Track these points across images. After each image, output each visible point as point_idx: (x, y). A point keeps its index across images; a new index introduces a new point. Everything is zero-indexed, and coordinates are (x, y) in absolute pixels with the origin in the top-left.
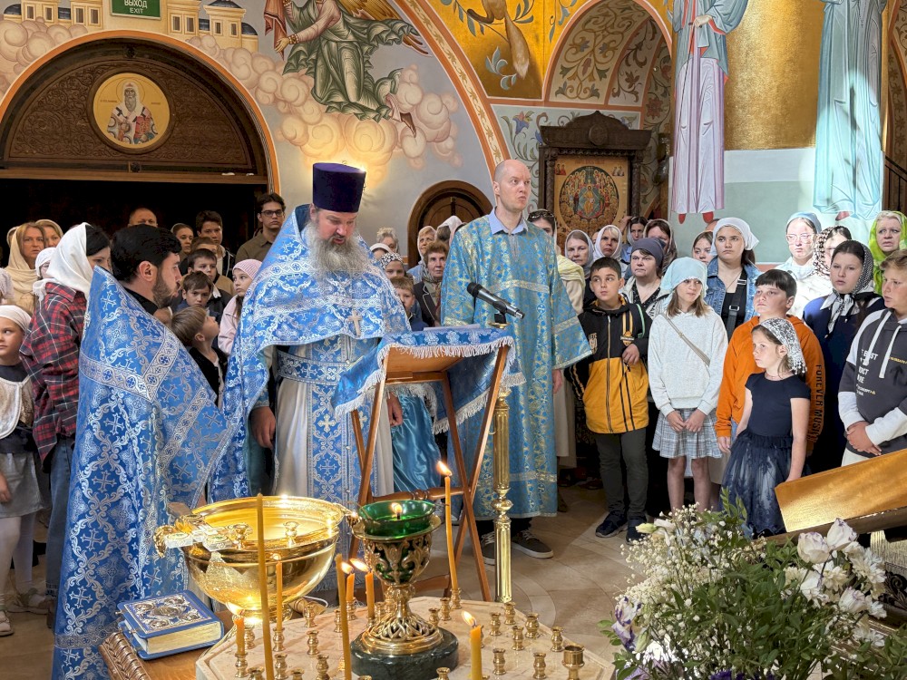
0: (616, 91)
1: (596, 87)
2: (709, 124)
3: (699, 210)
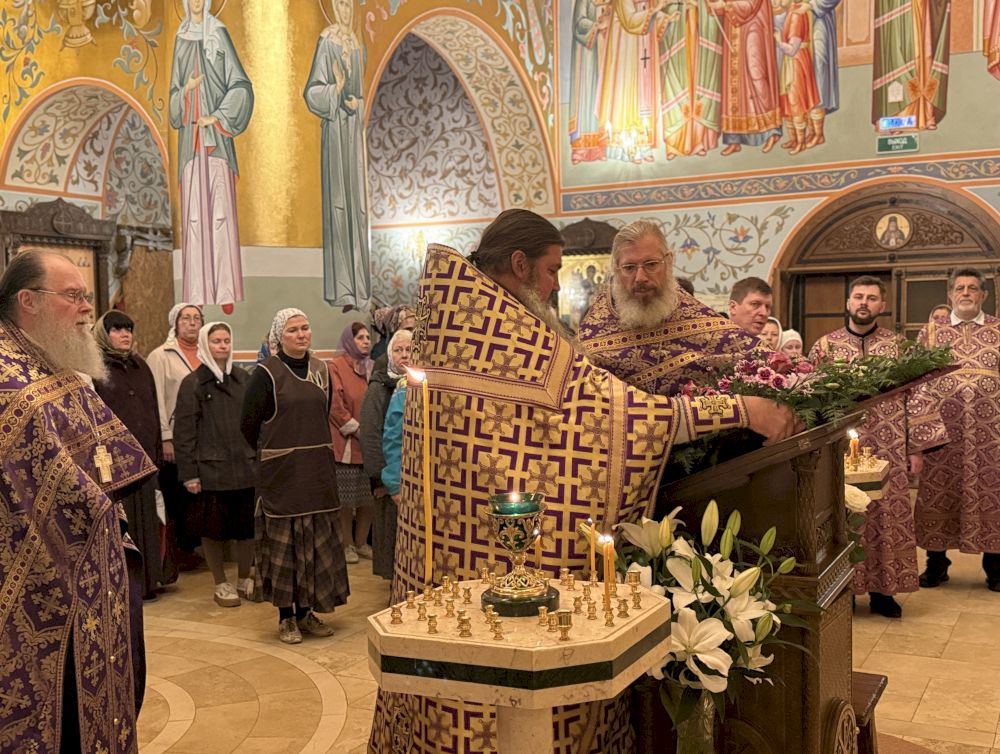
0: (75, 178)
1: (54, 174)
2: (222, 220)
3: (218, 302)
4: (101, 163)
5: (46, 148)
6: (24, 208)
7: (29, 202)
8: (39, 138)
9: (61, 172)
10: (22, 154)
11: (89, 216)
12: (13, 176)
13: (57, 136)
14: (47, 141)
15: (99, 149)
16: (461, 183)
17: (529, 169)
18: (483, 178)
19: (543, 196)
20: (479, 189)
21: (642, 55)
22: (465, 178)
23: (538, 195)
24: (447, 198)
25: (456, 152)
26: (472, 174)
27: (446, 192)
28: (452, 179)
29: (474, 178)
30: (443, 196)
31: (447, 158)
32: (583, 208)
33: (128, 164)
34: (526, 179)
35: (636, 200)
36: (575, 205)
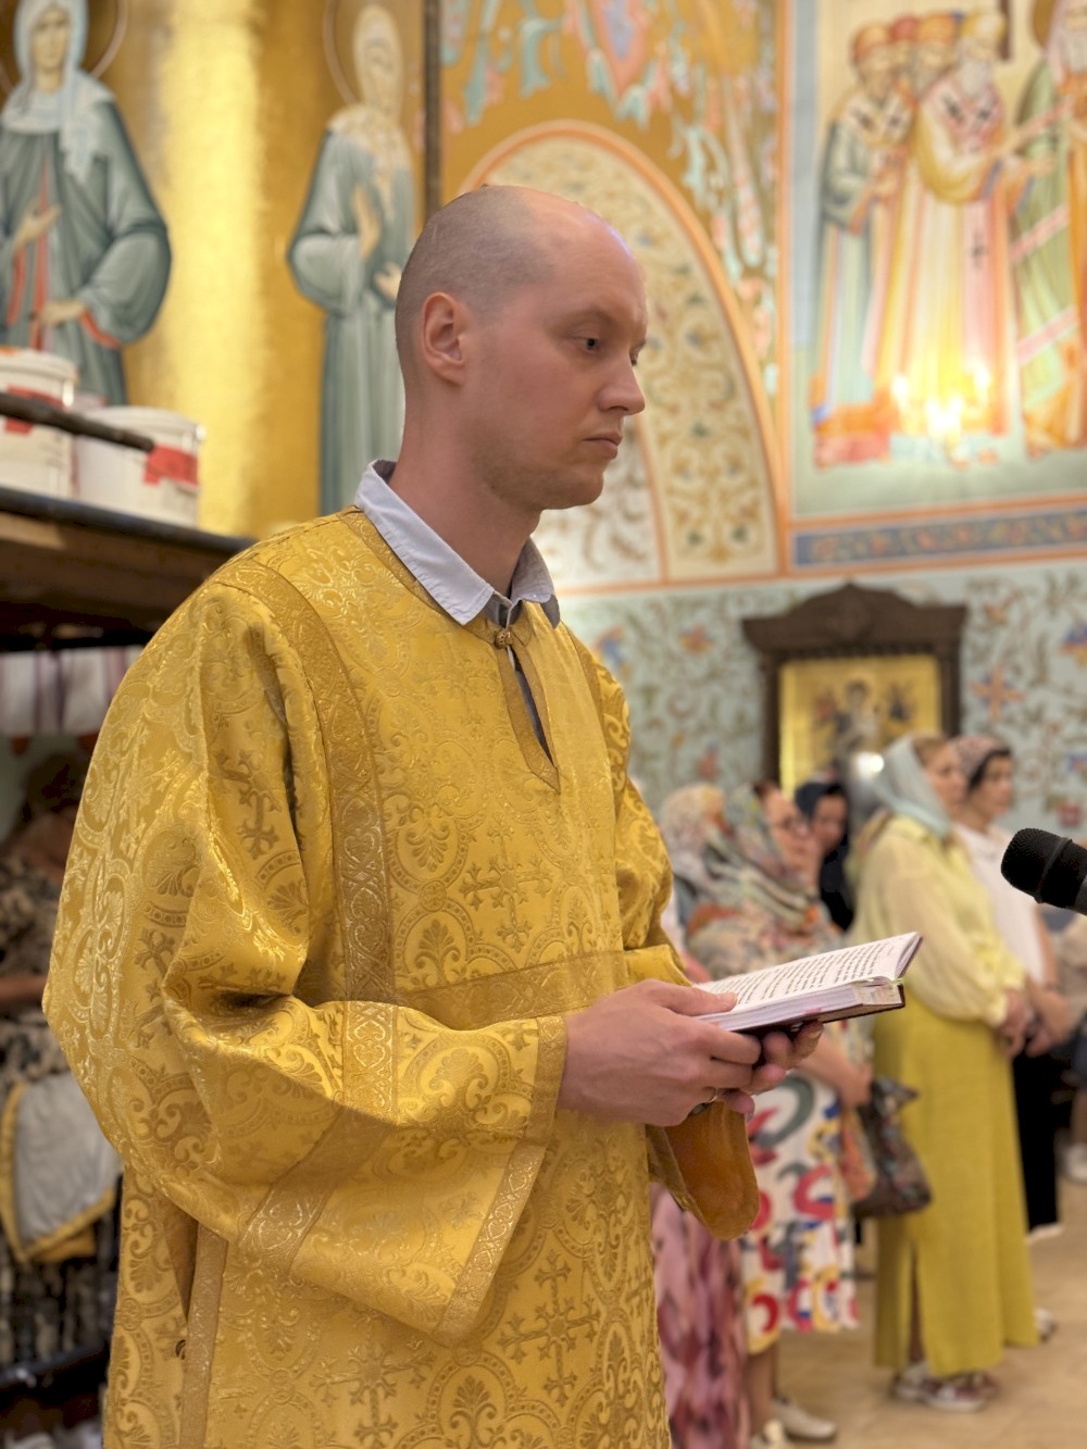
18: (621, 501)
19: (753, 535)
20: (612, 523)
21: (969, 243)
32: (839, 560)
34: (714, 498)
35: (955, 542)
36: (821, 555)
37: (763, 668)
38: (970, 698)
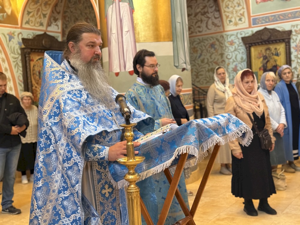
0: (50, 24)
1: (42, 22)
2: (127, 32)
3: (127, 70)
4: (60, 16)
5: (38, 10)
6: (31, 37)
7: (32, 35)
8: (36, 6)
9: (45, 21)
10: (29, 13)
11: (57, 40)
12: (26, 23)
13: (43, 5)
14: (39, 7)
15: (58, 11)
16: (203, 18)
17: (237, 8)
18: (214, 15)
19: (243, 20)
20: (212, 20)
22: (205, 16)
23: (240, 20)
24: (197, 25)
25: (201, 5)
26: (208, 13)
27: (197, 22)
28: (199, 17)
29: (209, 15)
30: (195, 25)
31: (197, 8)
32: (262, 23)
33: (69, 18)
34: (234, 13)
35: (288, 17)
36: (258, 22)
37: (246, 48)
38: (292, 50)
